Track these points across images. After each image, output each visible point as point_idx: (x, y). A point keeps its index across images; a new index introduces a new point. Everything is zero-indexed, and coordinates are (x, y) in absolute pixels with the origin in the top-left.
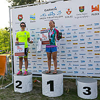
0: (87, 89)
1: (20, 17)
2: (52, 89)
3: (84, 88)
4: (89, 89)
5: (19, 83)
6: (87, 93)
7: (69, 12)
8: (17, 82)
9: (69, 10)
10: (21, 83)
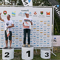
0: (47, 54)
1: (5, 12)
5: (7, 54)
9: (35, 12)
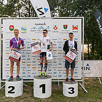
2: (44, 92)
3: (70, 88)
4: (73, 89)
5: (11, 88)
6: (72, 92)
7: (56, 28)
8: (9, 87)
9: (55, 26)
10: (13, 88)
